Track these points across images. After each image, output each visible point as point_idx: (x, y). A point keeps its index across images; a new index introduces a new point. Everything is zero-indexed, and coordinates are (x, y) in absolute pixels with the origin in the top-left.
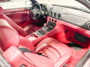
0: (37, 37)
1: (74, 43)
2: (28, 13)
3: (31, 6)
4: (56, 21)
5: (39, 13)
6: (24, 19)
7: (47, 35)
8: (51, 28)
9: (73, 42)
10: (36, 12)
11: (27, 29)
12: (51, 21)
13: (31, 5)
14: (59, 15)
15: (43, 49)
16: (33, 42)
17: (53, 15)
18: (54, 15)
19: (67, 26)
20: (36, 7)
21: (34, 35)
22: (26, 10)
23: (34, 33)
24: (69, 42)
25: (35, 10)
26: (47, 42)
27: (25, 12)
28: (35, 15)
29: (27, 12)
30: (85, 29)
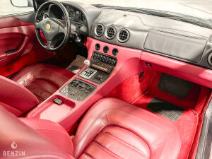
0: (72, 105)
1: (160, 100)
2: (24, 30)
3: (32, 9)
4: (115, 51)
5: (65, 31)
6: (14, 50)
7: (98, 93)
8: (106, 70)
9: (157, 99)
10: (52, 28)
11: (29, 80)
12: (101, 50)
13: (29, 5)
14: (124, 35)
15: (97, 136)
16: (63, 123)
17: (106, 35)
18: (110, 35)
19: (147, 63)
20: (47, 13)
21: (59, 97)
22: (17, 22)
23: (57, 93)
24: (149, 101)
25: (48, 22)
26: (104, 114)
27: (16, 30)
28: (51, 38)
29: (20, 29)
30: (200, 68)
